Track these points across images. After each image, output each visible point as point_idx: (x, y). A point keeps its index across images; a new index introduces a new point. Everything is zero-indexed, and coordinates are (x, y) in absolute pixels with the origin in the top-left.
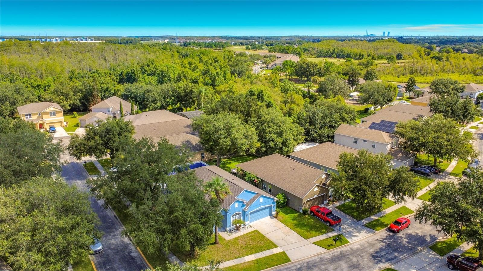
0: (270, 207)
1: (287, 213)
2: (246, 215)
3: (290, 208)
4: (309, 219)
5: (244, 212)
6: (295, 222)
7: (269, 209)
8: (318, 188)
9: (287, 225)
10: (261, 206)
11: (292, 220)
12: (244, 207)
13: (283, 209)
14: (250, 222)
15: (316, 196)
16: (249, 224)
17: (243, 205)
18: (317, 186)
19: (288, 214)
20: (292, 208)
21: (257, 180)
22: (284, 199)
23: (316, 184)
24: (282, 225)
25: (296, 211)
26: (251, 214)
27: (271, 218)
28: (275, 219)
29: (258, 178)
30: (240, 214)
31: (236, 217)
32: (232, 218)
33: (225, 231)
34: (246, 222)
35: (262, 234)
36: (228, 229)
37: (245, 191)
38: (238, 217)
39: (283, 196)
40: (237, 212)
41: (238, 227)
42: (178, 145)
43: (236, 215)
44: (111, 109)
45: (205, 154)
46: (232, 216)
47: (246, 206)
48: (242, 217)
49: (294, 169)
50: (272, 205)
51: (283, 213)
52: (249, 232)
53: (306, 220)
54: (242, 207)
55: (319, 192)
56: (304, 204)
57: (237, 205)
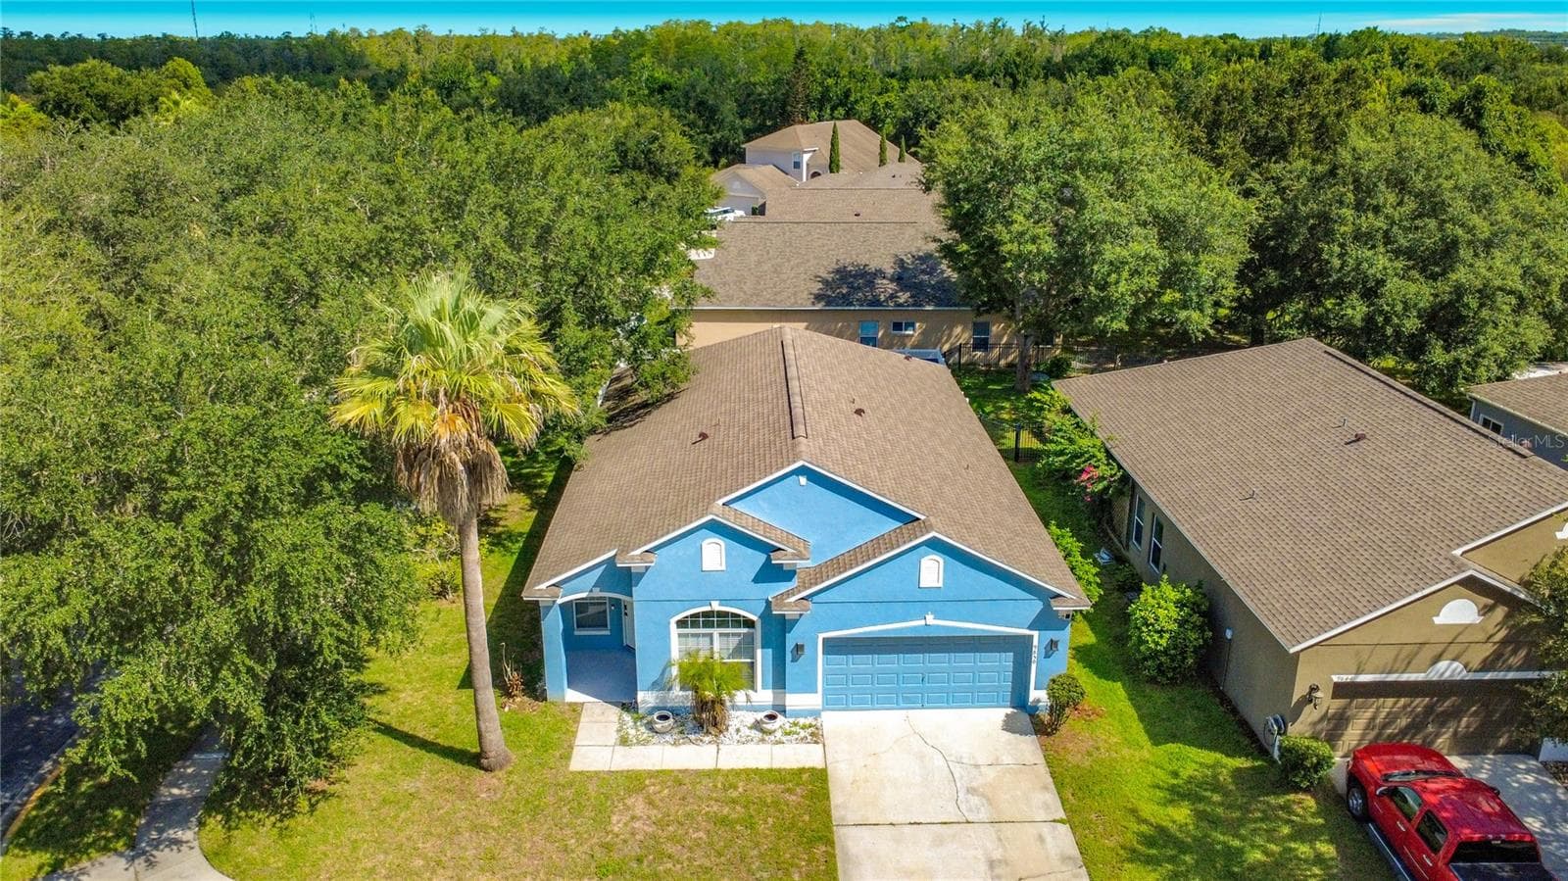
0: (1019, 647)
1: (1161, 730)
2: (790, 646)
3: (1225, 699)
4: (1303, 833)
5: (776, 628)
6: (1181, 815)
7: (1007, 660)
8: (1486, 611)
9: (1074, 818)
10: (931, 620)
11: (1172, 789)
12: (783, 587)
13: (1160, 697)
14: (830, 704)
15: (1448, 670)
16: (816, 714)
17: (771, 573)
18: (1473, 585)
19: (1173, 738)
20: (1234, 711)
21: (1103, 470)
22: (1182, 623)
23: (1461, 568)
24: (1044, 802)
26: (833, 647)
28: (1028, 747)
29: (1109, 456)
30: (750, 624)
31: (711, 636)
32: (680, 635)
33: (629, 706)
34: (788, 695)
35: (827, 813)
36: (646, 698)
37: (802, 471)
38: (733, 642)
39: (1180, 604)
40: (716, 606)
41: (703, 705)
42: (873, 266)
43: (710, 625)
44: (806, 157)
45: (994, 329)
46: (681, 624)
47: (794, 583)
48: (759, 652)
49: (1359, 438)
50: (1036, 634)
51: (1141, 718)
52: (764, 765)
53: (1286, 830)
54: (757, 580)
55: (1488, 650)
56: (1308, 699)
57: (714, 553)
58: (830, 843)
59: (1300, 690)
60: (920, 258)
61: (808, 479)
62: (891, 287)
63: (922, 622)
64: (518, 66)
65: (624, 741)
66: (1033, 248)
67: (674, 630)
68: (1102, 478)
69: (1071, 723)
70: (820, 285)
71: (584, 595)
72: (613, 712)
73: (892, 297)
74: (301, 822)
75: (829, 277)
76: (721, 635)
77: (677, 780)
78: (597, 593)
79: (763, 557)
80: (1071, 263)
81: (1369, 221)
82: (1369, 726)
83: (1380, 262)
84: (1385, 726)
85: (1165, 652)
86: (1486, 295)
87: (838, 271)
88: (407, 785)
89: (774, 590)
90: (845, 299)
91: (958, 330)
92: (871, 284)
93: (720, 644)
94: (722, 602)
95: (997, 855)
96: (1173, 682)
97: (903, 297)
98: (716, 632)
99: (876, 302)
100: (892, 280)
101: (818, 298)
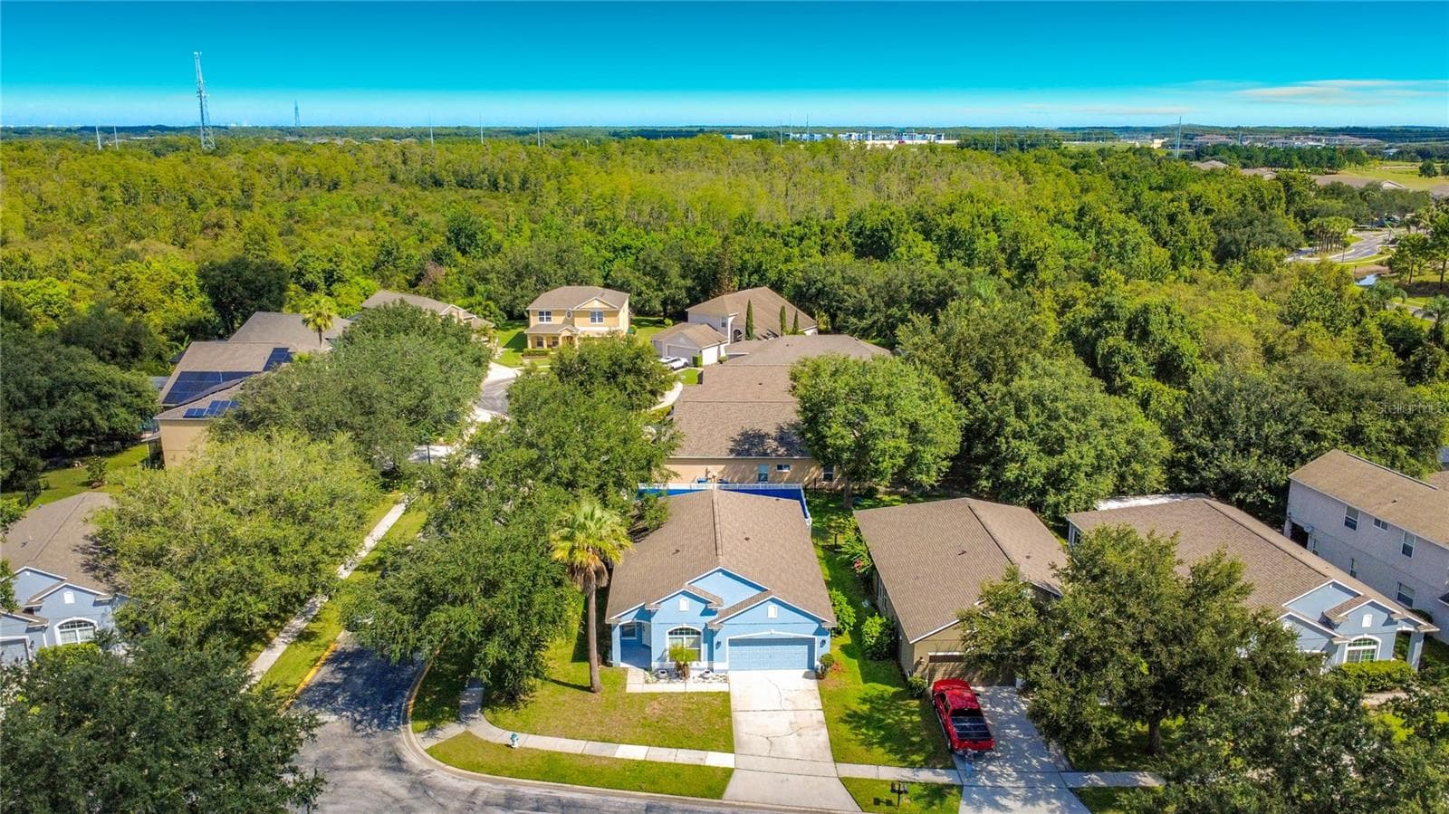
0: (810, 643)
1: (868, 677)
2: (715, 643)
4: (909, 713)
5: (709, 635)
6: (865, 707)
7: (805, 648)
9: (825, 708)
10: (773, 631)
11: (865, 698)
12: (713, 618)
13: (871, 665)
14: (732, 667)
16: (726, 671)
17: (707, 612)
19: (873, 680)
21: (864, 563)
22: (881, 633)
24: (814, 702)
25: (903, 680)
26: (733, 643)
27: (806, 675)
28: (812, 684)
30: (698, 633)
31: (682, 638)
32: (669, 638)
33: (648, 669)
34: (714, 663)
35: (729, 707)
36: (655, 665)
37: (720, 570)
38: (692, 641)
39: (881, 625)
40: (685, 626)
41: (679, 667)
42: (765, 430)
43: (682, 634)
44: (730, 318)
46: (671, 633)
47: (717, 616)
48: (702, 645)
50: (816, 637)
51: (862, 674)
52: (705, 690)
53: (902, 713)
54: (702, 615)
56: (919, 663)
57: (684, 603)
58: (730, 717)
59: (916, 659)
61: (723, 574)
62: (774, 444)
63: (769, 632)
65: (647, 682)
66: (842, 442)
67: (668, 636)
68: (864, 567)
69: (830, 675)
70: (733, 444)
71: (630, 621)
72: (641, 671)
73: (775, 450)
74: (523, 711)
75: (738, 438)
76: (687, 638)
77: (670, 696)
78: (636, 621)
79: (703, 606)
80: (862, 448)
82: (945, 674)
84: (951, 674)
85: (875, 646)
87: (742, 435)
88: (561, 698)
89: (709, 619)
90: (748, 452)
91: (813, 469)
92: (762, 443)
93: (686, 641)
94: (687, 624)
95: (793, 720)
97: (782, 450)
98: (685, 637)
99: (765, 454)
100: (775, 440)
101: (732, 451)
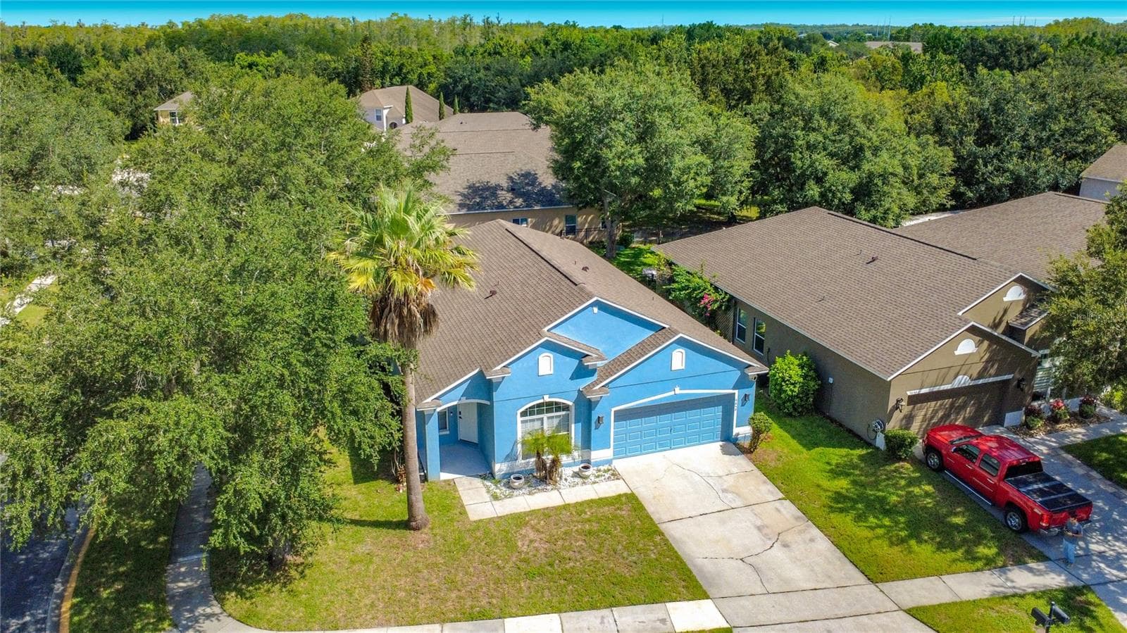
0: (726, 402)
1: (810, 443)
2: (594, 418)
3: (833, 420)
4: (912, 482)
5: (586, 407)
6: (843, 484)
7: (718, 411)
8: (978, 344)
9: (788, 496)
10: (678, 391)
11: (831, 471)
12: (589, 380)
13: (797, 424)
14: (618, 455)
15: (962, 381)
16: (609, 462)
17: (582, 372)
18: (973, 330)
19: (816, 445)
20: (841, 425)
21: (714, 296)
22: (805, 377)
23: (966, 322)
24: (767, 491)
25: (854, 438)
26: (622, 416)
27: (725, 451)
28: (742, 462)
29: (716, 289)
30: (566, 408)
31: (542, 420)
32: (522, 422)
33: (489, 475)
34: (592, 453)
35: (649, 517)
36: (500, 468)
37: (597, 304)
38: (556, 422)
39: (802, 367)
40: (547, 399)
41: (541, 465)
42: (493, 182)
43: (540, 412)
44: (385, 112)
45: (579, 220)
46: (524, 414)
47: (595, 378)
48: (573, 426)
49: (874, 260)
50: (736, 392)
51: (793, 437)
52: (594, 497)
53: (903, 482)
54: (572, 378)
55: (981, 366)
56: (896, 407)
57: (546, 363)
58: (661, 534)
59: (892, 403)
60: (522, 175)
61: (599, 309)
62: (509, 196)
63: (672, 393)
64: (90, 50)
65: (496, 498)
66: (632, 162)
67: (519, 419)
68: (716, 301)
69: (762, 446)
70: (460, 198)
71: (455, 403)
72: (477, 482)
73: (511, 202)
74: (299, 585)
75: (465, 192)
76: (549, 418)
77: (546, 513)
78: (464, 400)
79: (575, 363)
80: (654, 171)
81: (813, 137)
83: (823, 162)
84: (932, 418)
86: (884, 177)
87: (470, 187)
88: (361, 549)
89: (583, 383)
90: (480, 206)
91: (556, 222)
92: (494, 195)
93: (548, 423)
94: (551, 395)
95: (759, 523)
96: (801, 414)
97: (519, 201)
98: (545, 416)
99: (501, 206)
100: (508, 191)
101: (461, 206)
